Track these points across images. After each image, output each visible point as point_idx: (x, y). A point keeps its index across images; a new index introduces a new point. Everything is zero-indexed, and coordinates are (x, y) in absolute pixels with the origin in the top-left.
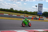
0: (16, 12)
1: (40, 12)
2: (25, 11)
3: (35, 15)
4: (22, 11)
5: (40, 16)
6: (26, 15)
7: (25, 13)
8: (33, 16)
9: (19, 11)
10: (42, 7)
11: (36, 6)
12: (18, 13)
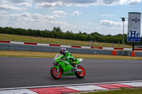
0: (69, 36)
1: (133, 36)
2: (92, 34)
3: (121, 43)
4: (85, 34)
5: (133, 45)
6: (96, 44)
7: (93, 40)
8: (117, 45)
9: (76, 34)
11: (123, 20)
12: (73, 39)
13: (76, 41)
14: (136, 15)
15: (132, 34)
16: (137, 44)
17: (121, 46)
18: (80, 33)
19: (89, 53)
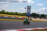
4: (13, 12)
10: (30, 9)
11: (25, 8)
12: (9, 14)
14: (29, 7)
15: (28, 13)
17: (24, 17)
18: (11, 12)
19: (14, 19)
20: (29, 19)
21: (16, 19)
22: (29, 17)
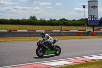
0: (43, 23)
1: (93, 19)
2: (61, 20)
3: (84, 25)
5: (93, 26)
6: (64, 27)
7: (62, 25)
8: (80, 28)
9: (48, 21)
10: (96, 7)
11: (84, 7)
12: (46, 25)
13: (48, 27)
14: (94, 3)
15: (91, 18)
16: (96, 26)
18: (51, 20)
19: (59, 36)
20: (96, 33)
21: (65, 36)
22: (95, 29)
